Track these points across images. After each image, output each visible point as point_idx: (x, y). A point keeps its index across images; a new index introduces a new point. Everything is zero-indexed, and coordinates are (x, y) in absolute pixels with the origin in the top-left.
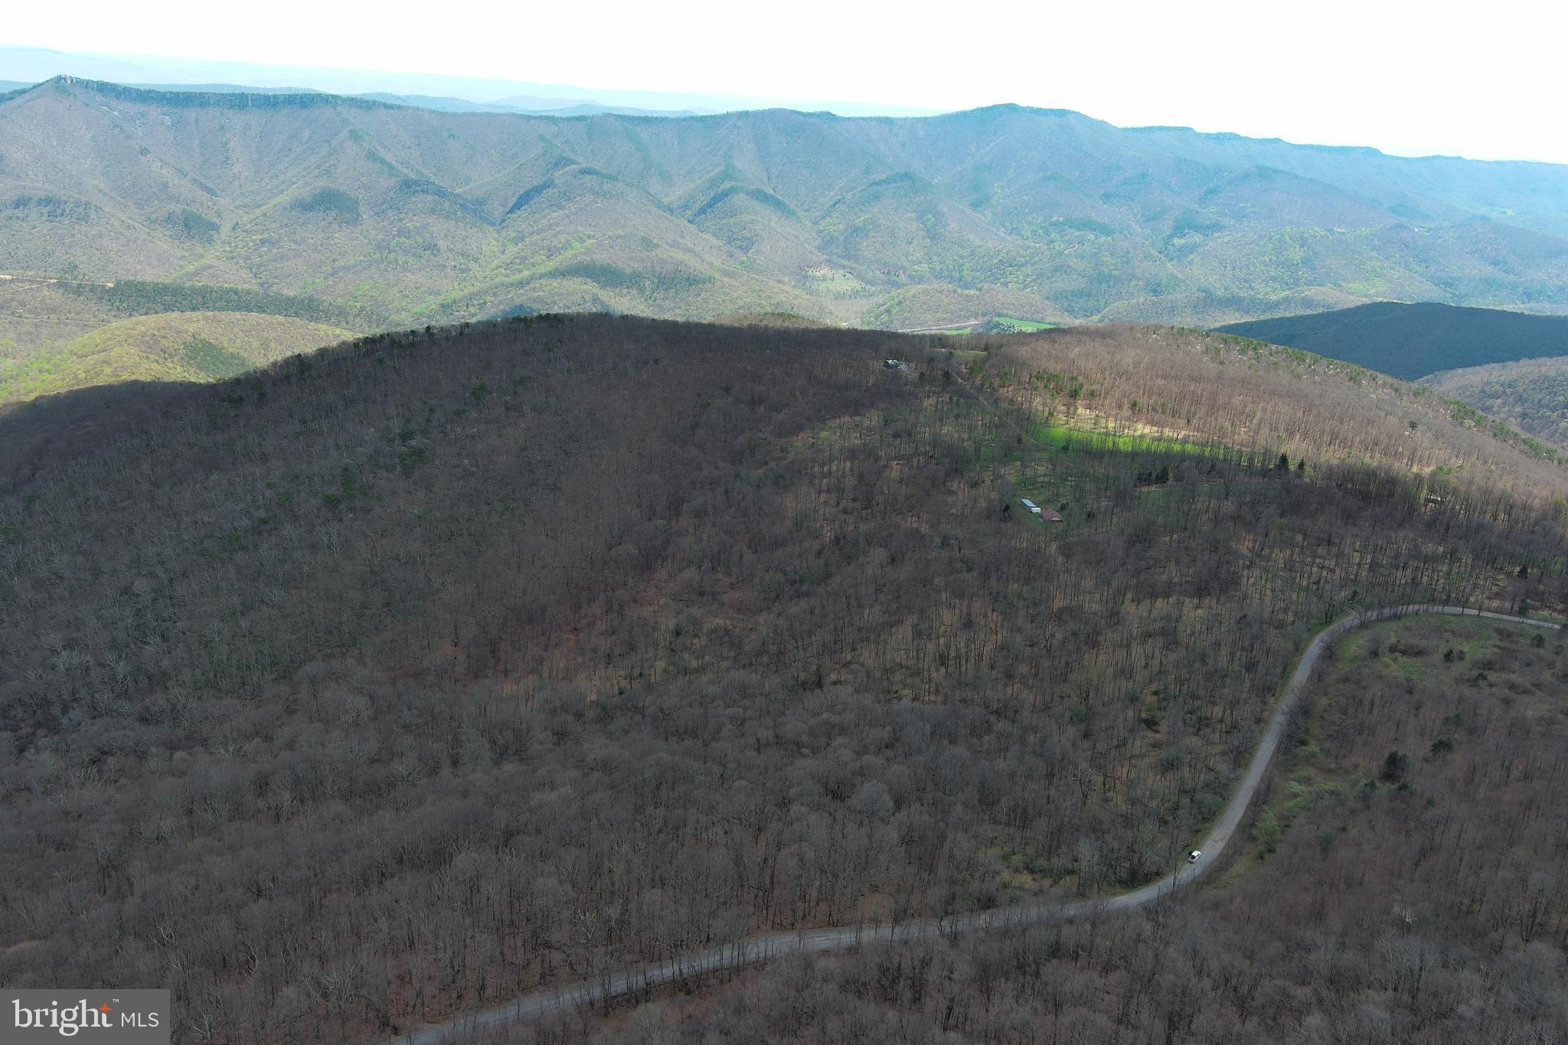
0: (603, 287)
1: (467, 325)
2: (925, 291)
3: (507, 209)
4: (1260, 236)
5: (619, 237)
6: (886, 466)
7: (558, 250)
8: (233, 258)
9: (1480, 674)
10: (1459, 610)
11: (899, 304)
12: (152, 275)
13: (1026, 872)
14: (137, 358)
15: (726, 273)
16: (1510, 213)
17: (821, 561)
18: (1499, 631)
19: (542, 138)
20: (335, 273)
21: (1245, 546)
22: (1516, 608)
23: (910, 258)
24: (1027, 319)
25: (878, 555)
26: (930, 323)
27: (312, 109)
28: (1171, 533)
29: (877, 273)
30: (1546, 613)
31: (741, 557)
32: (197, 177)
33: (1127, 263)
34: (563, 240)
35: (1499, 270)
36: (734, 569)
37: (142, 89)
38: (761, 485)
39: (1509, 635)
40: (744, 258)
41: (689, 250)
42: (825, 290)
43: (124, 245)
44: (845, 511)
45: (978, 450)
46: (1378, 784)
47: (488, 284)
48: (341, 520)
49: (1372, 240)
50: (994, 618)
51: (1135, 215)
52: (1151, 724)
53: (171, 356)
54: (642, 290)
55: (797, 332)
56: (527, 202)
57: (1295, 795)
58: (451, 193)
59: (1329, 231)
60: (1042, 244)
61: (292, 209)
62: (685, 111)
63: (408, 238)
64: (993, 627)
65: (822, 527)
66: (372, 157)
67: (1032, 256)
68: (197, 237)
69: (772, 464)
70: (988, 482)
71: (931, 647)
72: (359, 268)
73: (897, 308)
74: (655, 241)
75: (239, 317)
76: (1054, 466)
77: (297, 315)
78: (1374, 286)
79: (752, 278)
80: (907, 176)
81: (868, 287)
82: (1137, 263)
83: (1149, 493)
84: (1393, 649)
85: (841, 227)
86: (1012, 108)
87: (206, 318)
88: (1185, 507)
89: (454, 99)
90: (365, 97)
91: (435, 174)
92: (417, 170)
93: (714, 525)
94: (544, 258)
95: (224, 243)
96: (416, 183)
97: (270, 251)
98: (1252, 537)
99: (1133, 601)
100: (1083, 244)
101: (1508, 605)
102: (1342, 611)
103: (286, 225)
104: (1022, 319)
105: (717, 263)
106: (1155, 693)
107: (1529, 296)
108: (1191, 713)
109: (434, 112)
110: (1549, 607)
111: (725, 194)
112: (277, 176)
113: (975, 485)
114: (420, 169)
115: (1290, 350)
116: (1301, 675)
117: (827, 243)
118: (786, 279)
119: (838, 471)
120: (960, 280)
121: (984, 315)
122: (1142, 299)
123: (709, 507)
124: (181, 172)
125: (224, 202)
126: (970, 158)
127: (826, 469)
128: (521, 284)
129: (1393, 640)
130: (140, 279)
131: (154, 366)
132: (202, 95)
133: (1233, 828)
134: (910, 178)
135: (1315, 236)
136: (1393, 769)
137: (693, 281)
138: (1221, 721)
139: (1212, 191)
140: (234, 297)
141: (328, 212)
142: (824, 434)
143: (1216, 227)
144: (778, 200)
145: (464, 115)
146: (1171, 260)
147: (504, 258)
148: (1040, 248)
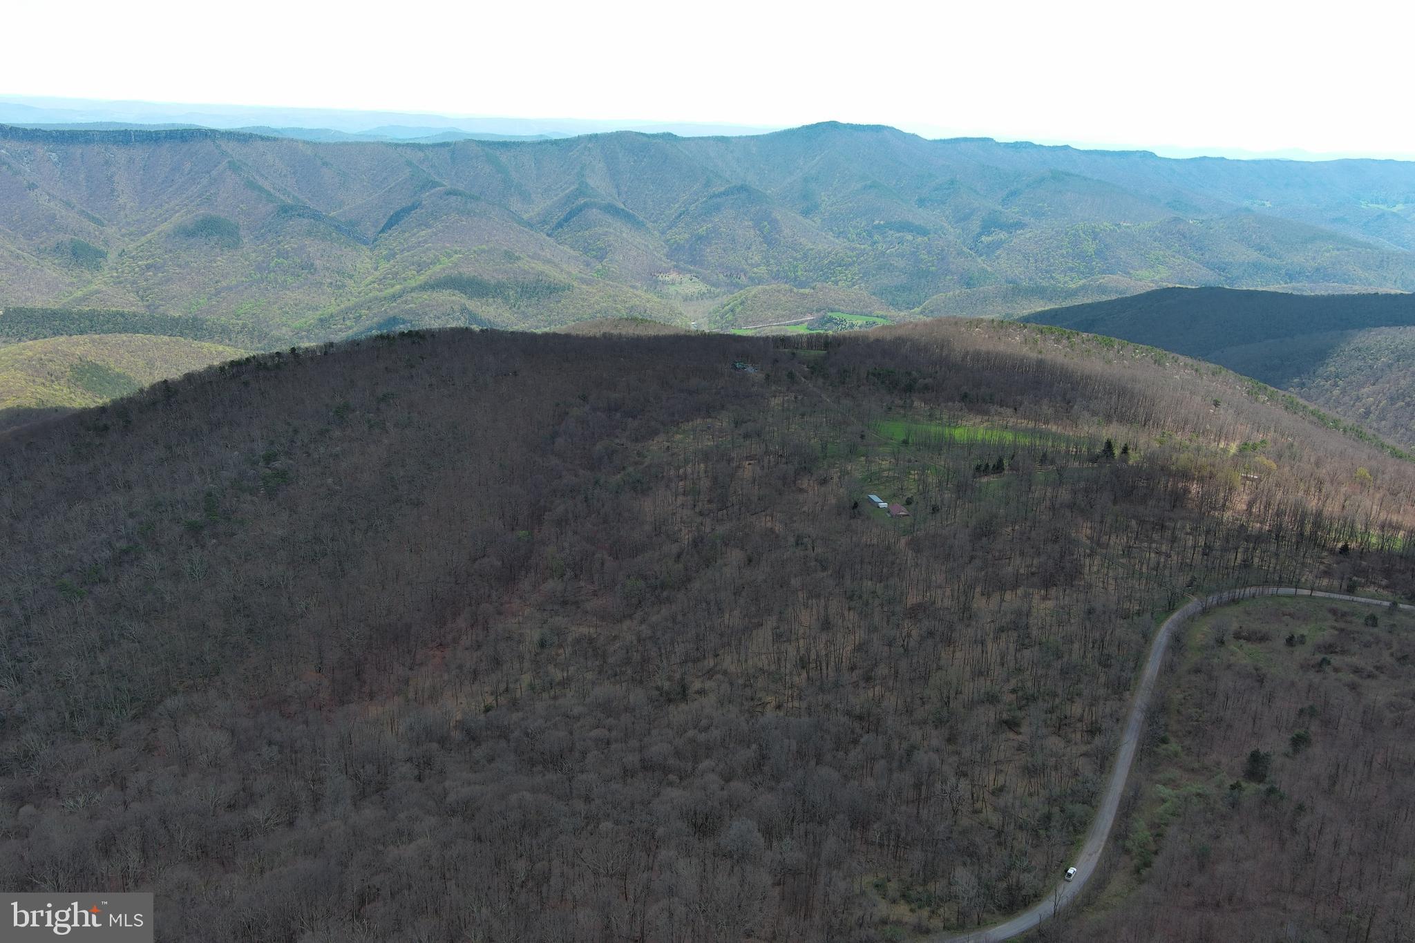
0: (470, 298)
1: (331, 345)
2: (765, 291)
3: (379, 229)
4: (1057, 232)
5: (483, 251)
6: (738, 467)
7: (428, 265)
8: (120, 283)
9: (1324, 659)
10: (1292, 591)
11: (742, 303)
12: (41, 301)
13: (902, 902)
14: (23, 382)
15: (583, 281)
16: (1268, 204)
17: (681, 566)
18: (1334, 612)
19: (409, 163)
20: (218, 293)
21: (1084, 532)
22: (1344, 586)
23: (749, 261)
24: (857, 313)
25: (735, 556)
26: (770, 320)
27: (192, 143)
28: (1014, 523)
29: (721, 276)
30: (1372, 589)
31: (603, 564)
32: (84, 209)
33: (943, 259)
34: (431, 256)
35: (1264, 255)
36: (596, 577)
37: (28, 128)
38: (619, 491)
39: (1344, 614)
40: (600, 267)
41: (549, 262)
42: (674, 293)
43: (14, 275)
44: (701, 514)
45: (824, 448)
46: (1244, 784)
47: (363, 299)
48: (203, 547)
49: (1154, 232)
50: (851, 617)
51: (947, 217)
52: (1012, 725)
53: (57, 378)
54: (506, 299)
55: (649, 338)
56: (397, 222)
57: (1164, 801)
58: (326, 216)
59: (1116, 225)
60: (866, 246)
61: (176, 236)
62: (541, 136)
63: (287, 258)
64: (851, 626)
65: (681, 530)
66: (251, 185)
67: (858, 256)
68: (85, 264)
69: (630, 469)
70: (836, 479)
71: (791, 651)
72: (241, 288)
73: (740, 308)
74: (517, 254)
75: (125, 338)
76: (897, 460)
77: (182, 335)
78: (1159, 272)
79: (607, 285)
80: (743, 188)
81: (713, 289)
82: (951, 259)
83: (988, 483)
84: (1238, 636)
85: (687, 236)
86: (833, 125)
87: (93, 341)
88: (1023, 499)
89: (327, 130)
90: (241, 131)
91: (309, 199)
92: (293, 196)
93: (575, 533)
94: (415, 273)
95: (111, 269)
96: (292, 208)
97: (155, 275)
98: (1089, 525)
99: (983, 594)
100: (903, 244)
101: (1336, 583)
102: (1183, 597)
103: (170, 251)
104: (852, 314)
105: (575, 272)
106: (1014, 691)
107: (1291, 277)
108: (1050, 712)
109: (308, 143)
110: (1374, 583)
111: (580, 209)
112: (161, 206)
113: (824, 482)
114: (296, 194)
115: (1099, 338)
116: (1151, 668)
117: (674, 251)
118: (638, 285)
119: (693, 474)
120: (796, 280)
121: (818, 311)
122: (957, 292)
123: (570, 515)
124: (68, 205)
125: (110, 230)
126: (798, 171)
127: (681, 471)
128: (394, 297)
129: (1235, 626)
130: (29, 305)
131: (41, 389)
132: (86, 132)
133: (1105, 838)
134: (746, 190)
135: (1105, 231)
136: (1256, 767)
137: (553, 290)
138: (1081, 720)
139: (1013, 194)
140: (120, 319)
141: (210, 237)
142: (679, 437)
143: (1020, 225)
144: (627, 213)
145: (335, 144)
146: (981, 255)
147: (377, 273)
148: (864, 249)
